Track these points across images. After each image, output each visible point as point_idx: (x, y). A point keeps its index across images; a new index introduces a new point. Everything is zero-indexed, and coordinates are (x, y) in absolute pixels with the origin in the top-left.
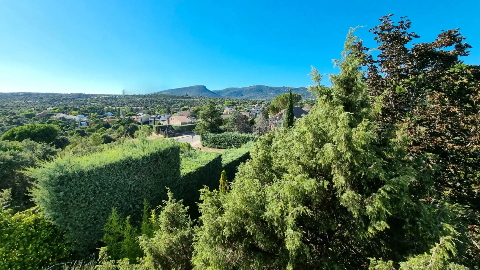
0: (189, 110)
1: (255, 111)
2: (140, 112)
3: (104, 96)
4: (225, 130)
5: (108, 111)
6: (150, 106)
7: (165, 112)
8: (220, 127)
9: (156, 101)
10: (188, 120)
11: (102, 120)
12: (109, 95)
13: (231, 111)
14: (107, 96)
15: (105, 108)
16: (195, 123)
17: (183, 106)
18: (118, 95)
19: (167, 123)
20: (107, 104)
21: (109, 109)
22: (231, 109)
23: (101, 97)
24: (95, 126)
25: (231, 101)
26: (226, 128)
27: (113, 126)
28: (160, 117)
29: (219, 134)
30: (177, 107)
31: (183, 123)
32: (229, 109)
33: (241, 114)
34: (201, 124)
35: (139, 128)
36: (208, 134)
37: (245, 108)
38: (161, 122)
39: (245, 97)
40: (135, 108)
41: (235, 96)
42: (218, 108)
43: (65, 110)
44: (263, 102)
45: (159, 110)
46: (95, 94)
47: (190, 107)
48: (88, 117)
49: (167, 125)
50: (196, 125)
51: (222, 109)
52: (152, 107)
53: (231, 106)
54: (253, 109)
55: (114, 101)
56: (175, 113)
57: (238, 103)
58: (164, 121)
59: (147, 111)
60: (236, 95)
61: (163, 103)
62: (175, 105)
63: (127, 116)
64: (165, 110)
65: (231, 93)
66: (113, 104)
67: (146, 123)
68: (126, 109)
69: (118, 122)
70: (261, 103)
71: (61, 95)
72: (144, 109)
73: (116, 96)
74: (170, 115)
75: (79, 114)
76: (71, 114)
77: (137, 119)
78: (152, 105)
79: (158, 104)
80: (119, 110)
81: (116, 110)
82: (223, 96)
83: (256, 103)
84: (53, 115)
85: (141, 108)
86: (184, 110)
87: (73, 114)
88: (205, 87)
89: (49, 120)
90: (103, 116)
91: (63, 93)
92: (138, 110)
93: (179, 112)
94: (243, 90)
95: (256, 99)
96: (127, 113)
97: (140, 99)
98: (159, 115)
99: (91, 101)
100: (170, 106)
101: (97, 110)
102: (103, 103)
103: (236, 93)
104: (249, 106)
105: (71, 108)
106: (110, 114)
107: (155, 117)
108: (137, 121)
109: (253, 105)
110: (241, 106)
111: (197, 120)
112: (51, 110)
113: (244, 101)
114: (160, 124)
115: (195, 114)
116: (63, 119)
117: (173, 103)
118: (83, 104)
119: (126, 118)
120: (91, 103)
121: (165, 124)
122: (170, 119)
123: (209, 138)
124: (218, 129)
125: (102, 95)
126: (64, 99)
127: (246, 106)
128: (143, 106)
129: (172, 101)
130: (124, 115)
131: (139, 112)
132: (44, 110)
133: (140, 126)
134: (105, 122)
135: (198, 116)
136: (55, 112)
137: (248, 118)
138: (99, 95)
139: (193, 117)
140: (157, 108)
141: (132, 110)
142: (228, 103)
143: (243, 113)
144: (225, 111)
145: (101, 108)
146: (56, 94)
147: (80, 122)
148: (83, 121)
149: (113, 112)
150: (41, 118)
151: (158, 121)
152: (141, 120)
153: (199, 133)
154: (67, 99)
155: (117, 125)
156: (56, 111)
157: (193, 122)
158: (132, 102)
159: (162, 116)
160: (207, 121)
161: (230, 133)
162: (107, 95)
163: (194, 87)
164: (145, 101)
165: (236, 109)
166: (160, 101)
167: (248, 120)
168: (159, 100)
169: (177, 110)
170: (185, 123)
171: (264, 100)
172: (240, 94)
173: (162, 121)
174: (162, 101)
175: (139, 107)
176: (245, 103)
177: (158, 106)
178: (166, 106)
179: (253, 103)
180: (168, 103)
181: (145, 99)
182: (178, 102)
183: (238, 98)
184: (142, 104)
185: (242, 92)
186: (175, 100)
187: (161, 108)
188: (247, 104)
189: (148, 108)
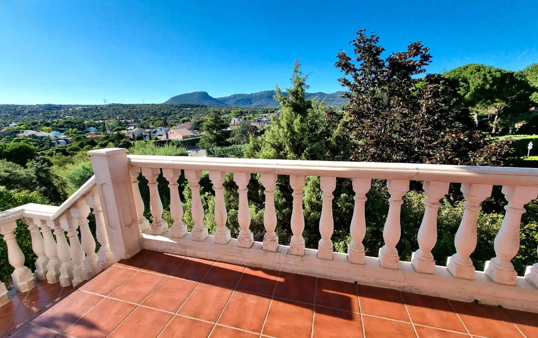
0: (190, 122)
1: (266, 121)
2: (131, 126)
3: (81, 108)
4: (234, 143)
5: (90, 126)
6: (141, 118)
7: (161, 126)
8: (228, 140)
9: (148, 112)
10: (189, 133)
11: (85, 137)
12: (88, 106)
13: (239, 121)
14: (86, 108)
15: (86, 122)
16: (199, 136)
17: (183, 117)
18: (99, 106)
19: (166, 138)
20: (87, 117)
21: (91, 123)
22: (239, 120)
23: (77, 109)
24: (77, 144)
25: (239, 110)
26: (234, 141)
27: (99, 143)
28: (156, 131)
29: (227, 148)
30: (175, 119)
31: (184, 138)
32: (236, 119)
33: (250, 124)
34: (205, 136)
35: (132, 144)
36: (214, 148)
37: (255, 119)
38: (159, 137)
39: (254, 105)
40: (123, 121)
41: (243, 104)
42: (223, 118)
43: (34, 126)
44: (275, 110)
45: (153, 123)
46: (69, 105)
47: (190, 119)
48: (66, 133)
49: (166, 139)
50: (200, 139)
51: (229, 120)
52: (144, 120)
53: (239, 115)
54: (264, 119)
55: (96, 113)
56: (173, 125)
57: (247, 113)
58: (161, 135)
59: (139, 124)
61: (157, 114)
62: (172, 116)
63: (115, 131)
64: (161, 122)
65: (238, 101)
66: (95, 116)
67: (140, 138)
68: (112, 122)
69: (104, 138)
70: (273, 112)
71: (24, 107)
72: (135, 122)
73: (96, 107)
74: (167, 129)
75: (53, 130)
76: (42, 130)
77: (129, 134)
78: (144, 117)
79: (151, 115)
80: (104, 124)
81: (100, 124)
82: (229, 104)
83: (267, 112)
84: (19, 132)
85: (131, 121)
86: (184, 121)
87: (46, 130)
88: (206, 94)
89: (16, 138)
90: (85, 132)
91: (26, 104)
92: (127, 124)
93: (178, 125)
94: (252, 96)
95: (268, 108)
96: (114, 128)
97: (128, 110)
98: (154, 128)
99: (66, 114)
100: (167, 117)
101: (75, 124)
102: (82, 115)
103: (244, 101)
104: (260, 115)
105: (41, 123)
106: (92, 129)
107: (150, 132)
108: (128, 137)
109: (264, 115)
110: (251, 115)
111: (200, 133)
112: (15, 126)
113: (254, 109)
114: (157, 139)
115: (197, 126)
116: (34, 136)
117: (170, 114)
118: (55, 117)
119: (114, 133)
120: (67, 117)
121: (163, 138)
122: (169, 133)
123: (215, 152)
124: (225, 142)
125: (78, 106)
126: (29, 112)
127: (256, 115)
128: (133, 118)
129: (168, 112)
130: (111, 130)
131: (129, 126)
132: (6, 126)
133: (133, 142)
134: (88, 138)
135: (201, 128)
136: (21, 129)
137: (257, 130)
138: (74, 106)
139: (195, 129)
140: (151, 120)
141: (120, 124)
142: (235, 113)
143: (253, 124)
144: (232, 122)
145: (81, 123)
146: (17, 106)
147: (57, 140)
148: (60, 139)
149: (97, 126)
150: (5, 136)
151: (154, 135)
152: (133, 135)
153: (204, 147)
154: (33, 111)
155: (105, 142)
156: (21, 127)
157: (196, 135)
158: (119, 114)
159: (158, 130)
160: (212, 133)
161: (239, 146)
162: (84, 106)
163: (194, 93)
164: (135, 112)
165: (245, 119)
166: (154, 111)
167: (258, 131)
168: (152, 110)
169: (175, 122)
170: (187, 137)
171: (277, 108)
172: (249, 102)
173: (159, 135)
174: (156, 112)
175: (128, 120)
176: (255, 112)
177: (152, 118)
178: (162, 118)
179: (264, 112)
180: (163, 114)
181: (135, 110)
182: (175, 112)
183: (247, 106)
184: (131, 117)
185: (251, 99)
186: (172, 111)
187: (156, 120)
188: (258, 113)
189: (140, 121)
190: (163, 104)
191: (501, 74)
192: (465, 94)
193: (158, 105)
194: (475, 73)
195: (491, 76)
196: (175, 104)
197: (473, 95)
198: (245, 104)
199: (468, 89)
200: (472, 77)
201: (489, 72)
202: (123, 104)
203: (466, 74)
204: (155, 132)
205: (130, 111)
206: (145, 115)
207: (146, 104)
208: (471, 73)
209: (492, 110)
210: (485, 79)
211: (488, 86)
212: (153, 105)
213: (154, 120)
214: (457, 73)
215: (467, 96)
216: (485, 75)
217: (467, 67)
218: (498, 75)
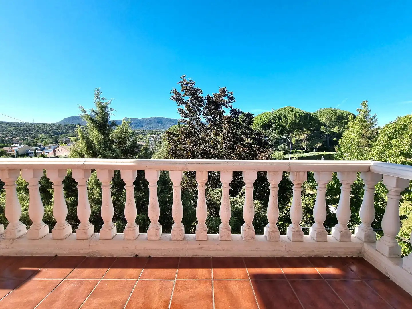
2: (15, 143)
6: (29, 136)
7: (52, 143)
9: (38, 130)
19: (53, 155)
30: (67, 138)
38: (45, 154)
39: (144, 128)
40: (7, 138)
41: (134, 127)
44: (162, 132)
45: (42, 141)
52: (33, 138)
56: (64, 143)
57: (137, 134)
58: (49, 152)
59: (26, 141)
60: (136, 126)
61: (47, 133)
62: (65, 135)
64: (52, 140)
65: (131, 124)
67: (25, 155)
70: (160, 134)
72: (21, 140)
74: (56, 146)
77: (11, 151)
78: (33, 136)
79: (41, 134)
83: (155, 134)
85: (16, 138)
92: (12, 142)
93: (69, 143)
94: (143, 121)
95: (156, 130)
97: (15, 128)
98: (42, 146)
100: (58, 136)
103: (136, 124)
104: (149, 136)
107: (37, 149)
108: (11, 154)
110: (141, 136)
114: (42, 155)
117: (62, 133)
121: (50, 155)
122: (56, 150)
127: (145, 136)
128: (19, 136)
129: (61, 131)
131: (13, 144)
140: (41, 138)
141: (2, 141)
151: (41, 152)
159: (46, 148)
164: (23, 130)
166: (44, 130)
168: (43, 129)
169: (67, 141)
171: (164, 131)
172: (140, 125)
173: (47, 152)
174: (46, 131)
175: (13, 137)
176: (145, 133)
177: (41, 136)
178: (53, 136)
179: (153, 134)
180: (55, 133)
181: (22, 128)
182: (68, 131)
183: (138, 129)
184: (17, 134)
185: (142, 123)
186: (64, 130)
187: (46, 139)
188: (147, 134)
189: (27, 139)
190: (55, 124)
191: (304, 114)
192: (286, 125)
193: (50, 125)
194: (290, 112)
195: (298, 115)
196: (68, 124)
197: (290, 126)
198: (137, 127)
199: (287, 122)
200: (288, 114)
201: (298, 113)
202: (9, 122)
203: (285, 113)
204: (43, 149)
205: (16, 129)
206: (34, 134)
207: (36, 123)
208: (288, 112)
209: (303, 137)
210: (296, 116)
211: (298, 121)
212: (44, 124)
213: (44, 138)
214: (280, 112)
215: (287, 127)
216: (295, 114)
217: (286, 109)
218: (303, 114)
